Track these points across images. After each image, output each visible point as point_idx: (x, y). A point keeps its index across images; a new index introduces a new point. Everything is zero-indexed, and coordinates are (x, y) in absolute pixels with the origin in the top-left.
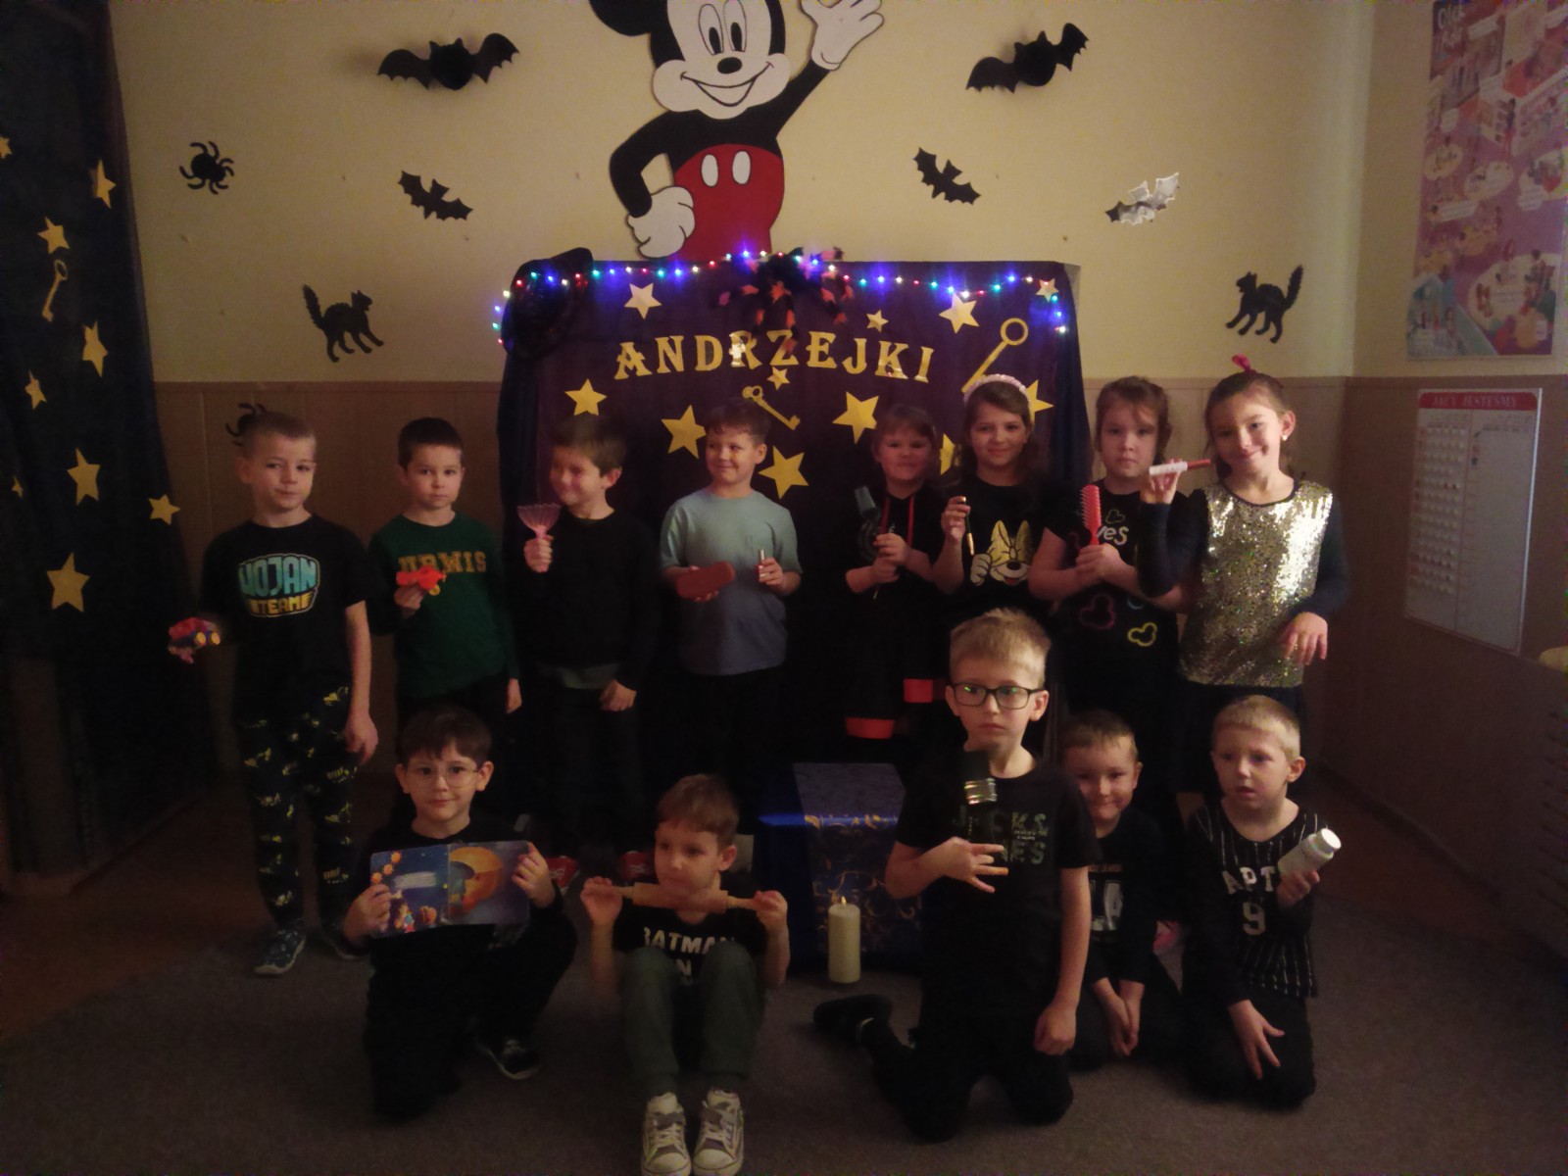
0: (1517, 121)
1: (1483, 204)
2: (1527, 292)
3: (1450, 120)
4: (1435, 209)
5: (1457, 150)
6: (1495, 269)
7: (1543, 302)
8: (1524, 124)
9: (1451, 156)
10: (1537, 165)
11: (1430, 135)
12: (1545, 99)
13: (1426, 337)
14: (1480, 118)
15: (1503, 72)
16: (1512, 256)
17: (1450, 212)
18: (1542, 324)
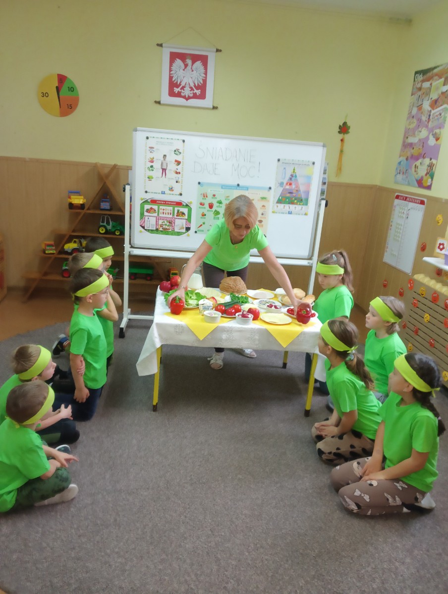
0: (431, 117)
1: (420, 140)
2: (427, 170)
3: (415, 111)
4: (407, 138)
5: (415, 120)
6: (420, 161)
7: (430, 173)
8: (433, 119)
9: (413, 123)
10: (434, 132)
11: (409, 114)
12: (438, 113)
13: (400, 177)
14: (422, 113)
15: (430, 101)
16: (425, 158)
17: (411, 140)
18: (430, 180)
